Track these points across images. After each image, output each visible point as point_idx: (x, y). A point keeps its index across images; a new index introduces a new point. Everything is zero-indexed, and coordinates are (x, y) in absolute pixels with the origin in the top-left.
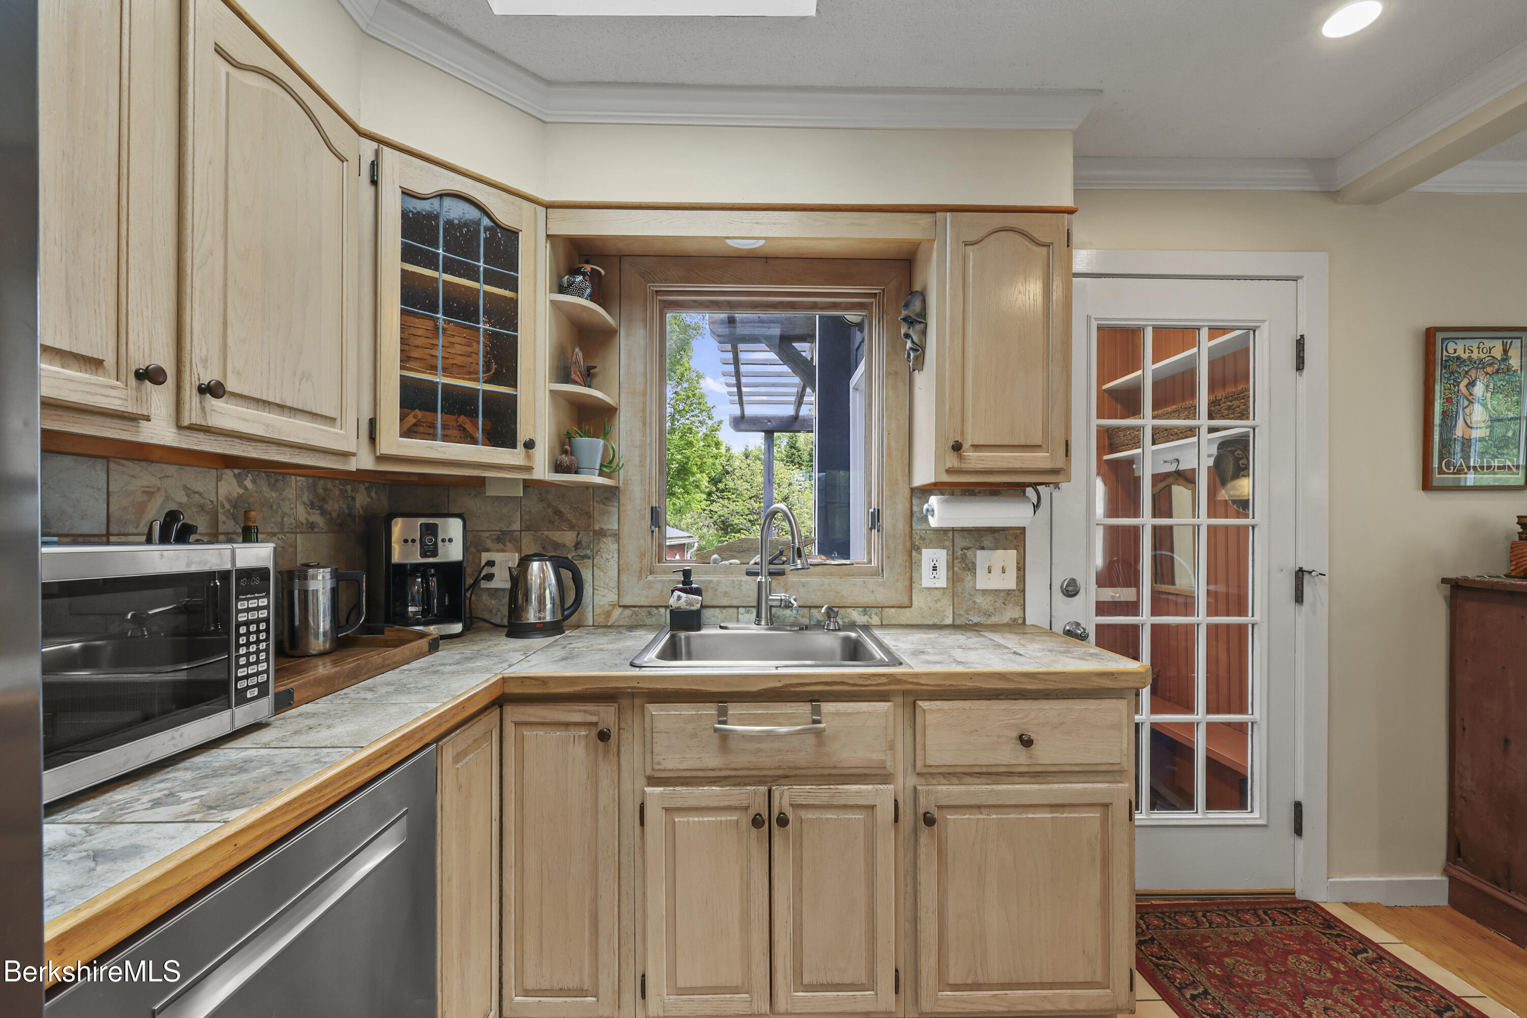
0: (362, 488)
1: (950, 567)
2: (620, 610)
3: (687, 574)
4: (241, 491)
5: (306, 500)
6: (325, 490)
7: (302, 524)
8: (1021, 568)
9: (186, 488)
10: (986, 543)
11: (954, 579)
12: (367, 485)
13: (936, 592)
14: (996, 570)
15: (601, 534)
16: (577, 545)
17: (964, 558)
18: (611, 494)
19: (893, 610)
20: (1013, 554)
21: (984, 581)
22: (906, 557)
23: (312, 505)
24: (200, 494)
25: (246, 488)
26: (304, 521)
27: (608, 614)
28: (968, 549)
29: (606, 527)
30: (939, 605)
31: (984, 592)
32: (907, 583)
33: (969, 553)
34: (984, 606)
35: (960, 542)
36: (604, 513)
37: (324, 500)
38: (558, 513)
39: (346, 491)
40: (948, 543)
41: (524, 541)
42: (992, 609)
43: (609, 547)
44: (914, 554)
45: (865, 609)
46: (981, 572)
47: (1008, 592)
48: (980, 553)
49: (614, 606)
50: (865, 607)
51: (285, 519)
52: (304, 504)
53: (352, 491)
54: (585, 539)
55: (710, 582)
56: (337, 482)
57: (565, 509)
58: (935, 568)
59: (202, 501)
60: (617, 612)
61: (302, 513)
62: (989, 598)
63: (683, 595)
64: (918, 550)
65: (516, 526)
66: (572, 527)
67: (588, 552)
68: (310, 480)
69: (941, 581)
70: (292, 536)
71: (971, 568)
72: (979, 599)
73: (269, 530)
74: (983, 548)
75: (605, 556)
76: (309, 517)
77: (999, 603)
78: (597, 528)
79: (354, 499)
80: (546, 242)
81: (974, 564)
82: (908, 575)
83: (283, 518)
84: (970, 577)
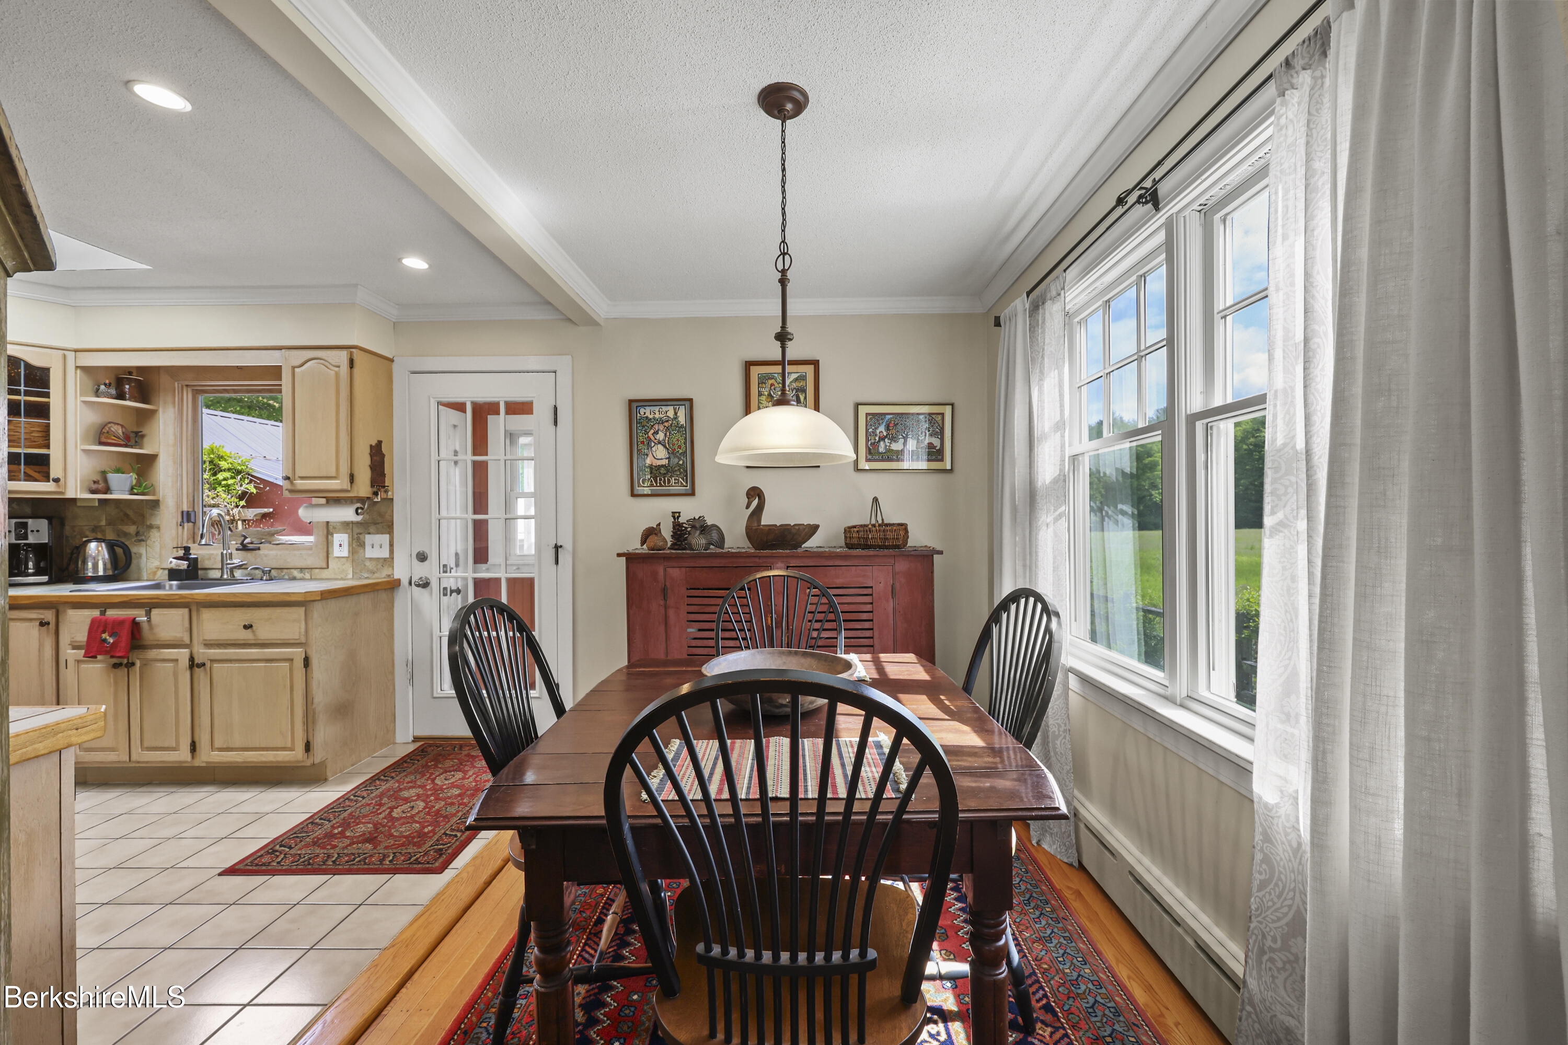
1: (350, 545)
2: (161, 571)
3: (187, 549)
8: (391, 545)
10: (371, 530)
11: (353, 552)
13: (342, 559)
14: (377, 547)
15: (151, 527)
16: (137, 534)
17: (358, 539)
18: (155, 504)
19: (317, 570)
20: (387, 536)
21: (370, 553)
22: (325, 539)
27: (155, 573)
28: (361, 534)
29: (153, 523)
30: (344, 567)
31: (371, 559)
32: (325, 554)
33: (361, 536)
34: (370, 567)
35: (356, 530)
36: (152, 515)
38: (127, 515)
40: (349, 531)
41: (107, 531)
42: (375, 569)
43: (154, 534)
44: (330, 537)
45: (302, 570)
46: (368, 547)
47: (385, 559)
48: (367, 536)
49: (158, 568)
50: (301, 569)
54: (141, 530)
55: (213, 554)
57: (130, 513)
58: (340, 545)
60: (160, 572)
62: (374, 563)
63: (174, 561)
64: (332, 534)
65: (103, 523)
66: (134, 523)
67: (143, 537)
69: (345, 553)
71: (362, 545)
72: (368, 563)
74: (369, 533)
75: (153, 540)
77: (379, 566)
78: (148, 524)
80: (76, 371)
81: (364, 543)
82: (325, 550)
84: (362, 551)
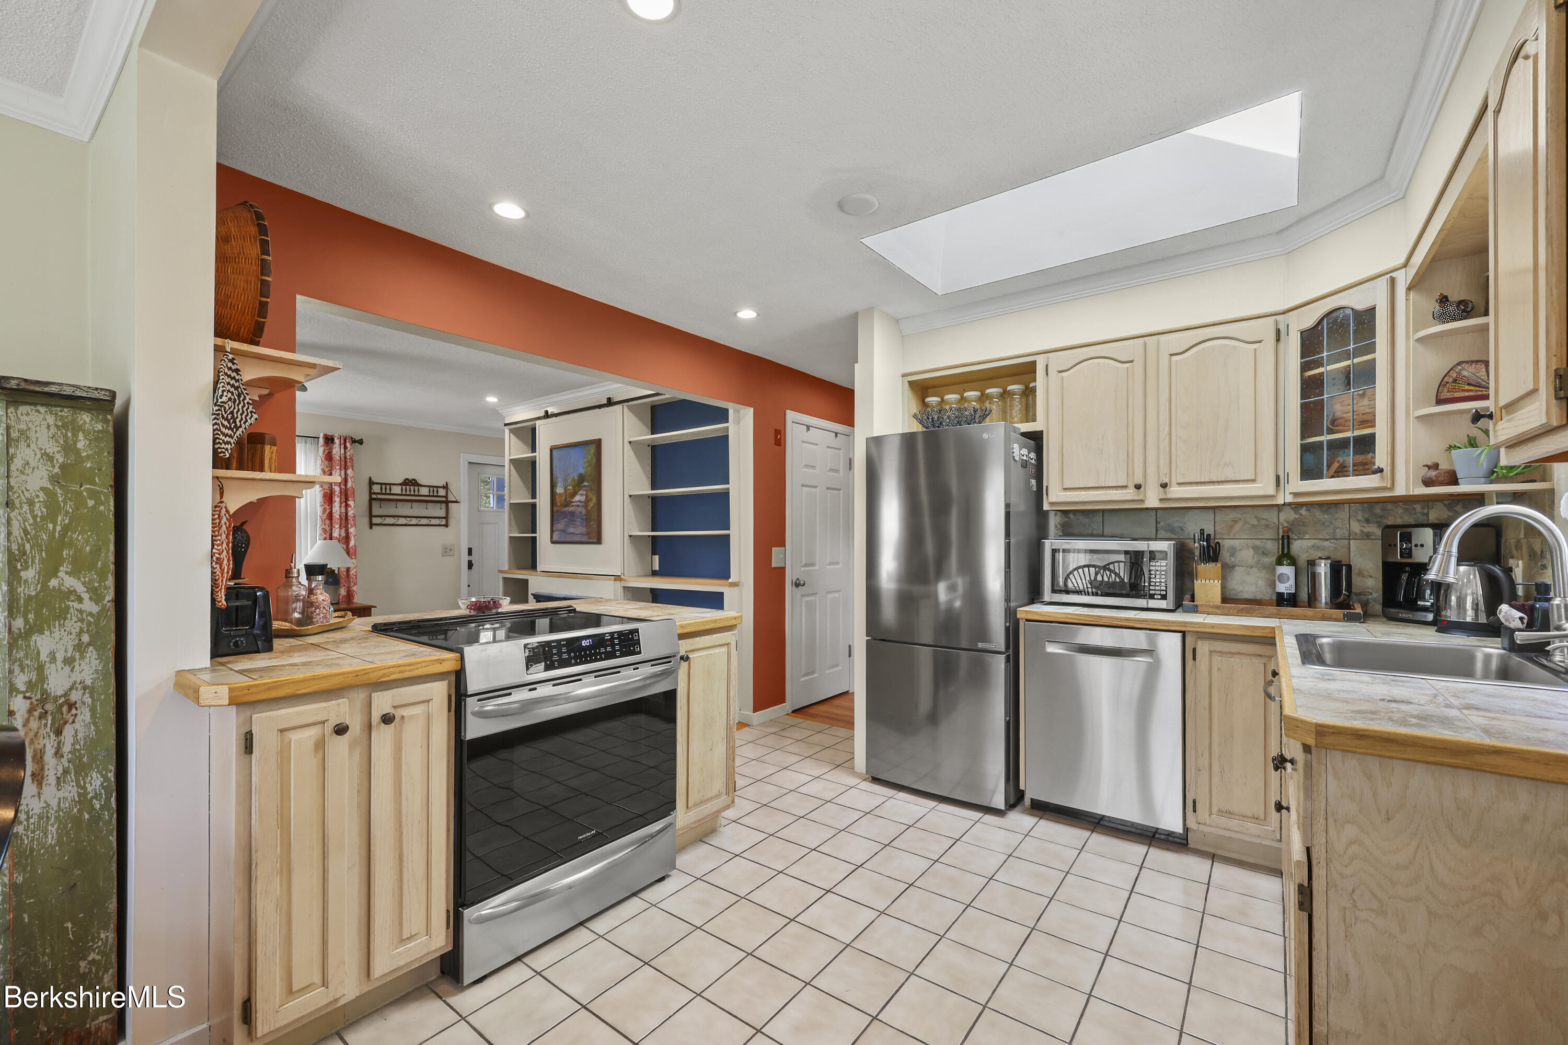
0: (1439, 505)
4: (1297, 516)
5: (1361, 518)
6: (1383, 510)
7: (1356, 534)
9: (1256, 517)
12: (1446, 502)
23: (1367, 521)
24: (1266, 520)
25: (1301, 514)
26: (1359, 532)
37: (1382, 517)
39: (1414, 509)
51: (1338, 531)
52: (1358, 520)
53: (1423, 508)
56: (1401, 504)
59: (1267, 523)
61: (1356, 527)
68: (1366, 505)
70: (1346, 542)
73: (1322, 537)
76: (1363, 529)
79: (1427, 514)
80: (1407, 294)
83: (1334, 530)
